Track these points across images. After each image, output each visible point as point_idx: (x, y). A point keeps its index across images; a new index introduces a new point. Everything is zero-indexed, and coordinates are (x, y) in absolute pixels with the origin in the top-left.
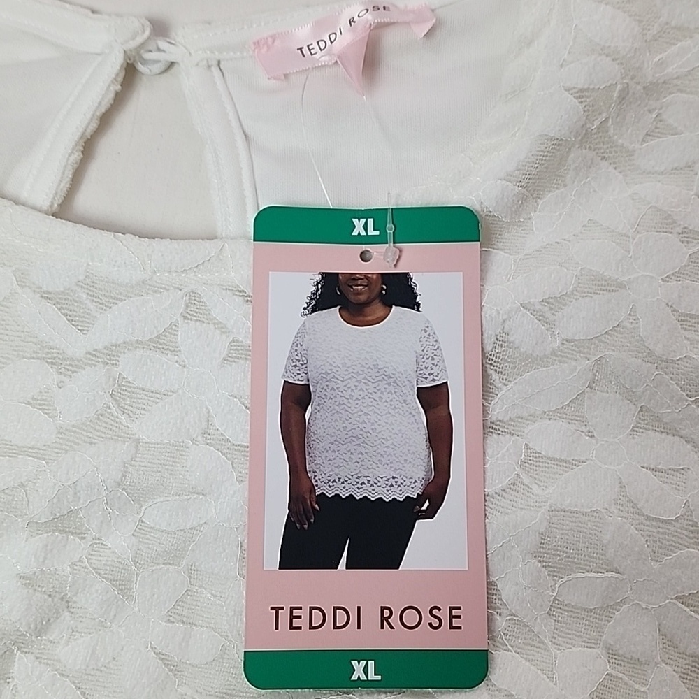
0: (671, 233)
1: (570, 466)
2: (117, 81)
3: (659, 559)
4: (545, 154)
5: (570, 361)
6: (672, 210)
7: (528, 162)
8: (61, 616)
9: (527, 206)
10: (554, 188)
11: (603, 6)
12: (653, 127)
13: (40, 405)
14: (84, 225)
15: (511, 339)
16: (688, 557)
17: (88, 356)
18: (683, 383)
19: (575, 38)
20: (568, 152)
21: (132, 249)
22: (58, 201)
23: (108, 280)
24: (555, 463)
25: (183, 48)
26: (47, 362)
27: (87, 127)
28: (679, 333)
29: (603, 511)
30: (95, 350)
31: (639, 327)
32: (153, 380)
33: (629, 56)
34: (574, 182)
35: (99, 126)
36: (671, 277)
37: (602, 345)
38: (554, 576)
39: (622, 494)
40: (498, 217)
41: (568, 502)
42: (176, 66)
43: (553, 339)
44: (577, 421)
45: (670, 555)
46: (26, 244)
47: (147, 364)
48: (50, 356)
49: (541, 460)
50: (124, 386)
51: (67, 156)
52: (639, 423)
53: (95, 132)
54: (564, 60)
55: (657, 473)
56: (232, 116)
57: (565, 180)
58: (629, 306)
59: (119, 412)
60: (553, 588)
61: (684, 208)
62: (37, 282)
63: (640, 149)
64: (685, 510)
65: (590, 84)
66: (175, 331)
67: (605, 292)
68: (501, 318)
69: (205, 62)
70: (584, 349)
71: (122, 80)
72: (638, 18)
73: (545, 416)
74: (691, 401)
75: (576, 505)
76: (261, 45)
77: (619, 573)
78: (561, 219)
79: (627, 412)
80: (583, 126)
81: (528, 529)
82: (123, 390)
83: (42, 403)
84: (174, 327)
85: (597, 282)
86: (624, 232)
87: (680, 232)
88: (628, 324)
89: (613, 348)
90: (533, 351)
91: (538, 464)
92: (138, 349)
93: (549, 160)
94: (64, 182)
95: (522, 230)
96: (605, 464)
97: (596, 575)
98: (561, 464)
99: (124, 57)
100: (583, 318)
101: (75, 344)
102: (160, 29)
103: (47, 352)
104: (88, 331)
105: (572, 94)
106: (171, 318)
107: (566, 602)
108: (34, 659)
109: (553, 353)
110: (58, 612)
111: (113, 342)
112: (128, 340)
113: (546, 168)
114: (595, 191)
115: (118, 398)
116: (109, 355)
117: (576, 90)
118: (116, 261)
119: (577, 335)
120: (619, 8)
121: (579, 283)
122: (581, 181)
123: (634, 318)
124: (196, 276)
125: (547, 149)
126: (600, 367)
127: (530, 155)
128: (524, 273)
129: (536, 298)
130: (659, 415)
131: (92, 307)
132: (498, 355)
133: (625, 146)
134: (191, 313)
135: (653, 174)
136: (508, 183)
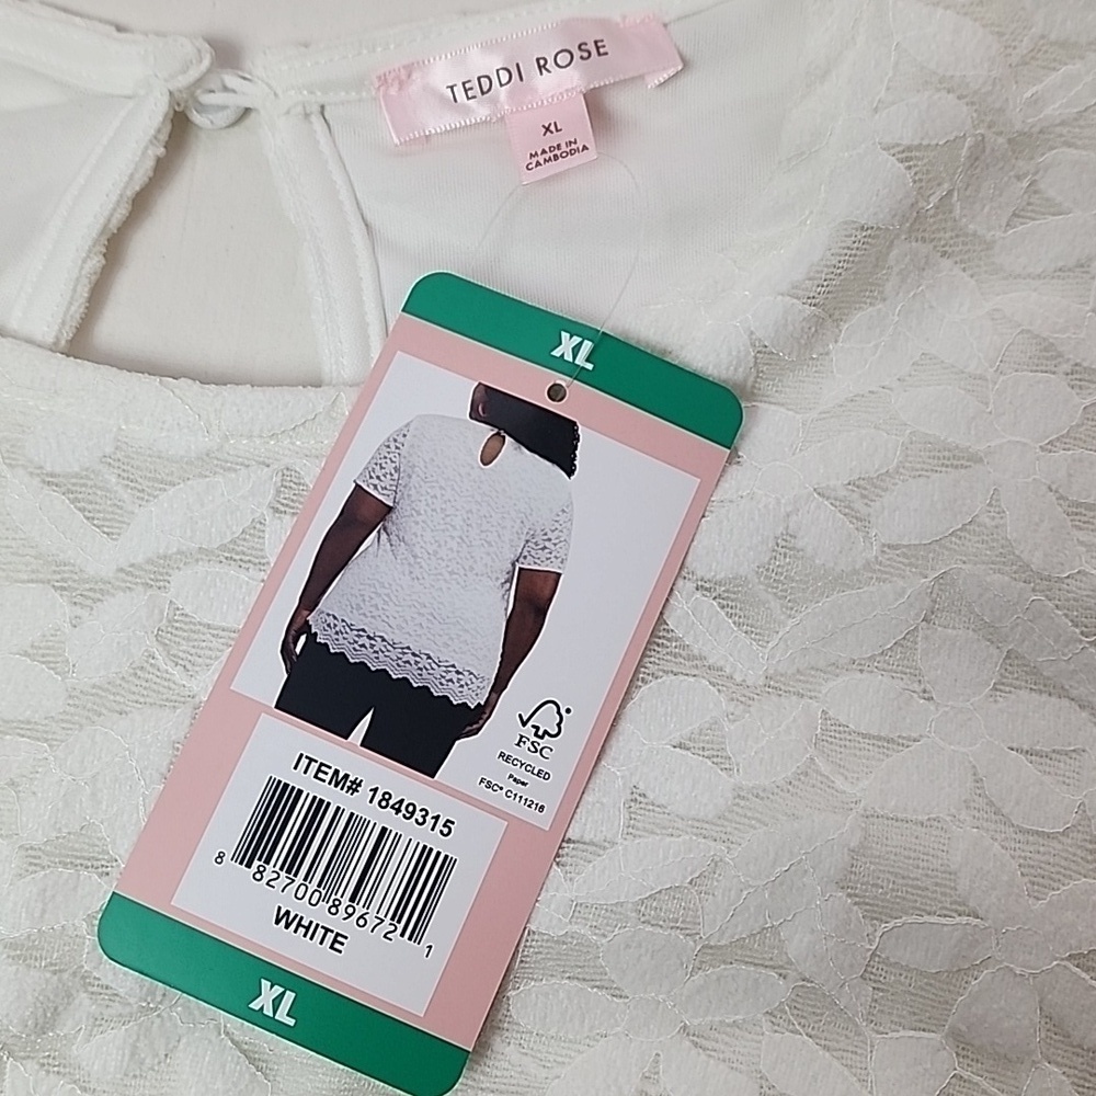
0: (1054, 373)
1: (895, 747)
2: (159, 141)
3: (1040, 896)
4: (853, 252)
5: (895, 579)
6: (1056, 335)
7: (827, 266)
8: (74, 999)
9: (823, 334)
10: (866, 303)
11: (940, 11)
12: (1024, 203)
13: (43, 656)
14: (112, 366)
15: (800, 544)
16: (1086, 891)
17: (122, 575)
18: (1075, 613)
19: (897, 64)
20: (888, 247)
21: (190, 401)
22: (67, 335)
23: (151, 452)
24: (871, 742)
25: (264, 86)
26: (54, 586)
27: (112, 215)
28: (1069, 534)
29: (948, 819)
30: (132, 565)
31: (1005, 525)
32: (224, 610)
33: (983, 91)
34: (898, 294)
35: (130, 213)
36: (1055, 443)
37: (946, 553)
38: (873, 919)
39: (978, 792)
40: (778, 354)
41: (893, 803)
42: (253, 115)
43: (868, 545)
44: (906, 674)
45: (1058, 889)
46: (19, 399)
47: (215, 586)
48: (58, 577)
49: (849, 737)
50: (177, 621)
51: (80, 262)
52: (1005, 677)
53: (125, 222)
54: (879, 101)
55: (1033, 758)
56: (344, 195)
57: (883, 292)
58: (988, 491)
59: (169, 663)
60: (871, 937)
61: (1074, 333)
62: (36, 459)
63: (1003, 238)
64: (1078, 817)
65: (922, 139)
66: (260, 531)
67: (949, 470)
68: (782, 509)
69: (300, 109)
70: (918, 559)
71: (167, 138)
72: (997, 29)
73: (854, 666)
74: (1088, 642)
75: (905, 810)
76: (390, 81)
77: (978, 918)
78: (877, 355)
79: (985, 660)
80: (912, 205)
81: (832, 842)
82: (177, 629)
83: (47, 654)
84: (258, 526)
85: (937, 454)
86: (979, 372)
87: (1069, 371)
88: (987, 520)
89: (964, 559)
90: (835, 564)
91: (842, 743)
92: (200, 563)
93: (860, 262)
94: (77, 304)
95: (816, 372)
96: (950, 744)
97: (943, 920)
98: (880, 744)
99: (170, 103)
100: (916, 510)
101: (101, 557)
102: (226, 55)
103: (55, 571)
104: (119, 534)
105: (894, 155)
106: (253, 511)
107: (892, 960)
108: (37, 1067)
109: (867, 566)
110: (69, 996)
111: (161, 551)
112: (184, 548)
113: (854, 273)
114: (931, 307)
115: (168, 642)
116: (155, 573)
117: (901, 149)
118: (164, 422)
119: (906, 538)
120: (966, 14)
121: (907, 456)
122: (909, 292)
123: (997, 509)
124: (293, 444)
125: (856, 245)
126: (943, 587)
127: (829, 254)
128: (819, 441)
129: (838, 479)
130: (1038, 664)
131: (126, 496)
132: (780, 570)
133: (979, 233)
134: (285, 502)
135: (1025, 279)
136: (795, 301)
